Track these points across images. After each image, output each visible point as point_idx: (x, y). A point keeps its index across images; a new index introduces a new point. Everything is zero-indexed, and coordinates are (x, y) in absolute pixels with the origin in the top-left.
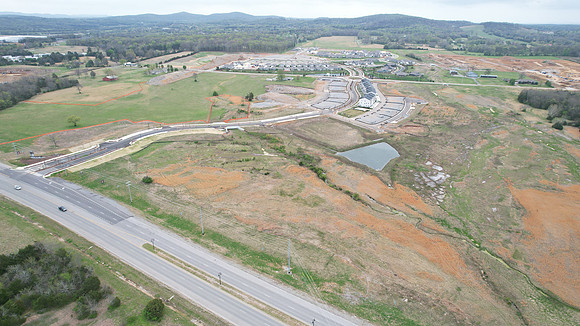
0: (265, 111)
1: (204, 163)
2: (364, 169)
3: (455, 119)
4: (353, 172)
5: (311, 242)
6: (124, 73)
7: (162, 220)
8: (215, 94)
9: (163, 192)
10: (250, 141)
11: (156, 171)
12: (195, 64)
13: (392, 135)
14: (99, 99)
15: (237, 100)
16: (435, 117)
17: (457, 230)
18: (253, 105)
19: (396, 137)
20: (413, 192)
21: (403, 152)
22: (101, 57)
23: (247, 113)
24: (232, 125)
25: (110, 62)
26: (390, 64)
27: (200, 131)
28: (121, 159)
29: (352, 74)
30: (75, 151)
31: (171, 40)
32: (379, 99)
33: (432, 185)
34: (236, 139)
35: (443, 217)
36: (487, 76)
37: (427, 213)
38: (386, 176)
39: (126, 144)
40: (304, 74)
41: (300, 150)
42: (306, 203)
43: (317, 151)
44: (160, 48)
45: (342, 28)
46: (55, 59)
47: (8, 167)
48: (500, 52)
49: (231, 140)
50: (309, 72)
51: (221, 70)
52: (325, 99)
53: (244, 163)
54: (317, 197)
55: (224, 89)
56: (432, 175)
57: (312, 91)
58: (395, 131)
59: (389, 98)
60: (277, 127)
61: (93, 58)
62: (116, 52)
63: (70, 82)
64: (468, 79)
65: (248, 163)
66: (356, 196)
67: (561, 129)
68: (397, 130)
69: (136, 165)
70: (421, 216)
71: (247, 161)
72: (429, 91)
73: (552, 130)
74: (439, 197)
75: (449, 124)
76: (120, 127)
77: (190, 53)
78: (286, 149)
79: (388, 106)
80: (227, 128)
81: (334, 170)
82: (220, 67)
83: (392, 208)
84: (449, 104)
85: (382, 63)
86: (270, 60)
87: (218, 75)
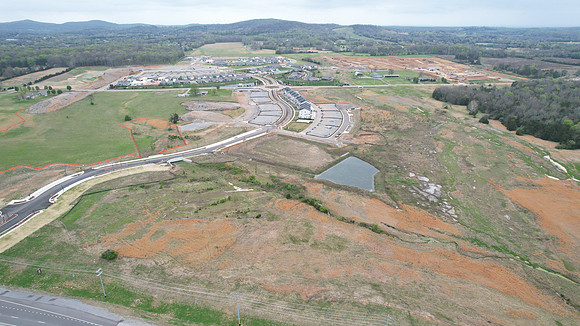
0: (201, 134)
2: (358, 192)
3: (397, 122)
4: (348, 197)
7: (168, 316)
8: (128, 119)
9: (141, 268)
11: (112, 237)
12: (82, 82)
13: (355, 147)
16: (378, 123)
17: (496, 248)
19: (360, 149)
20: (423, 211)
21: (378, 166)
23: (181, 139)
24: (174, 157)
26: (295, 69)
29: (266, 83)
33: (434, 200)
34: (190, 175)
35: (473, 235)
36: (391, 75)
37: (455, 234)
38: (386, 197)
39: (44, 203)
40: (217, 87)
41: (274, 179)
42: (329, 248)
43: (293, 177)
50: (219, 84)
51: (116, 87)
52: (257, 113)
55: (134, 111)
57: (238, 105)
59: (320, 106)
66: (375, 227)
67: (487, 123)
68: (355, 141)
69: (78, 234)
70: (453, 239)
71: (223, 202)
72: (351, 95)
73: (481, 124)
74: (450, 212)
75: (396, 128)
76: (17, 177)
77: (64, 69)
78: (257, 179)
79: (326, 114)
80: (169, 161)
81: (328, 198)
82: (114, 84)
83: (419, 235)
84: (380, 108)
85: (285, 69)
86: (166, 73)
87: (115, 94)
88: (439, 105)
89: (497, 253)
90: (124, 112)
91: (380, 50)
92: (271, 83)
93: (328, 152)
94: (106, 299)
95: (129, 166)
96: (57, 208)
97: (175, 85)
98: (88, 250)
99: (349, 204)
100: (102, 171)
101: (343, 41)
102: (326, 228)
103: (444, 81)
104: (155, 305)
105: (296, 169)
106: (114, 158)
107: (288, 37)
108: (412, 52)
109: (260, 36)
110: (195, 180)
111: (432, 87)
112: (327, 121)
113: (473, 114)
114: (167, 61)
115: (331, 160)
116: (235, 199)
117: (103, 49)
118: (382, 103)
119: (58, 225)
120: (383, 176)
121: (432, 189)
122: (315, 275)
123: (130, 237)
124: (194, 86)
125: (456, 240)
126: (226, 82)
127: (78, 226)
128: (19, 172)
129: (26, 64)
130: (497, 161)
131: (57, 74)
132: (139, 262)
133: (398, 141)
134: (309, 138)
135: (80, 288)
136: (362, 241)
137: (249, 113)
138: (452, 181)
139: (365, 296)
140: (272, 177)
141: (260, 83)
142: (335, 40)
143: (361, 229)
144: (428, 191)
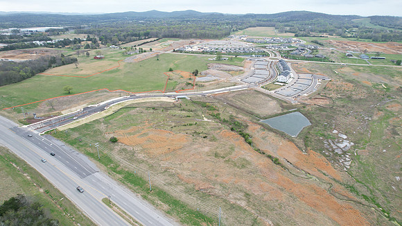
0: (206, 84)
1: (158, 126)
2: (283, 135)
3: (354, 93)
4: (273, 137)
5: (239, 202)
6: (109, 53)
7: (120, 176)
8: (171, 70)
9: (124, 150)
10: (193, 108)
11: (121, 132)
12: (158, 47)
13: (304, 105)
14: (89, 72)
15: (187, 74)
16: (337, 91)
17: (365, 197)
18: (198, 79)
19: (307, 108)
20: (324, 158)
21: (314, 121)
22: (95, 42)
23: (193, 86)
24: (182, 95)
25: (101, 45)
26: (300, 48)
27: (157, 99)
28: (97, 121)
29: (272, 56)
30: (65, 113)
31: (144, 30)
32: (292, 76)
33: (340, 152)
34: (184, 106)
35: (351, 183)
36: (377, 57)
37: (337, 178)
38: (301, 143)
39: (102, 109)
40: (236, 56)
41: (231, 117)
42: (235, 165)
43: (245, 118)
44: (136, 35)
45: (264, 21)
46: (65, 43)
47: (17, 125)
48: (385, 39)
49: (179, 107)
50: (239, 54)
51: (177, 51)
52: (252, 75)
53: (188, 127)
54: (244, 160)
55: (177, 66)
56: (338, 142)
57: (242, 68)
58: (306, 102)
59: (300, 75)
60: (215, 97)
61: (90, 42)
62: (106, 38)
63: (72, 60)
64: (361, 60)
65: (191, 127)
66: (277, 160)
68: (308, 102)
69: (107, 126)
70: (332, 182)
71: (191, 125)
72: (330, 70)
74: (345, 163)
75: (349, 98)
76: (99, 94)
77: (156, 39)
78: (221, 115)
80: (177, 97)
81: (258, 135)
82: (176, 49)
83: (306, 173)
84: (348, 81)
87: (173, 55)
93: (282, 106)
94: (99, 160)
95: (154, 96)
96: (106, 112)
98: (107, 135)
99: (270, 142)
105: (251, 114)
107: (311, 24)
110: (184, 110)
112: (296, 86)
115: (280, 112)
116: (199, 125)
118: (353, 78)
119: (102, 120)
120: (311, 129)
121: (344, 144)
122: (214, 178)
123: (129, 133)
124: (222, 54)
127: (109, 123)
128: (101, 92)
132: (126, 147)
136: (260, 167)
138: (367, 142)
139: (235, 199)
142: (347, 28)
143: (266, 159)
144: (340, 145)
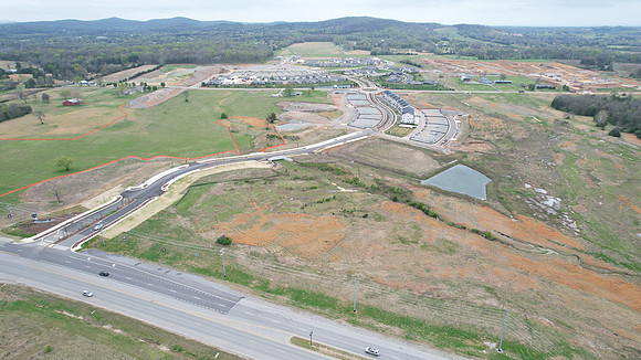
0: (299, 134)
1: (278, 209)
2: (468, 199)
3: (510, 131)
4: (458, 204)
5: (487, 302)
7: (285, 298)
8: (224, 117)
9: (255, 254)
11: (224, 225)
13: (463, 154)
16: (489, 131)
18: (280, 128)
19: (470, 157)
21: (490, 175)
23: (280, 138)
24: (274, 155)
27: (240, 166)
29: (363, 85)
34: (291, 173)
35: (598, 251)
36: (503, 81)
37: (577, 247)
38: (499, 206)
41: (379, 182)
42: (439, 251)
43: (398, 181)
47: (7, 240)
49: (287, 175)
50: (313, 85)
51: (208, 85)
52: (356, 116)
54: (446, 241)
55: (229, 110)
57: (335, 107)
60: (328, 153)
61: (29, 76)
62: (59, 68)
66: (488, 234)
67: (619, 136)
68: (463, 148)
69: (191, 220)
70: (574, 252)
71: (328, 200)
72: (457, 102)
73: (611, 138)
74: (571, 225)
75: (509, 137)
76: (130, 167)
77: (155, 66)
78: (361, 180)
79: (430, 120)
80: (271, 159)
81: (436, 203)
82: (206, 82)
83: (536, 246)
84: (490, 115)
85: (383, 71)
86: (256, 72)
87: (208, 92)
88: (559, 115)
89: (626, 270)
90: (219, 110)
91: (489, 53)
92: (368, 85)
93: (435, 158)
94: (226, 278)
95: (232, 161)
96: (170, 196)
97: (268, 85)
98: (204, 235)
99: (458, 211)
100: (207, 165)
101: (445, 43)
102: (435, 231)
103: (566, 88)
104: (272, 287)
105: (402, 174)
106: (217, 153)
107: (383, 36)
108: (526, 56)
109: (353, 35)
110: (298, 178)
111: (552, 95)
112: (432, 127)
113: (602, 126)
114: (256, 60)
115: (439, 167)
116: (340, 199)
117: (191, 47)
118: (493, 111)
119: (173, 211)
120: (496, 185)
121: (550, 201)
122: (427, 275)
123: (240, 226)
124: (287, 86)
125: (578, 254)
126: (320, 84)
127: (190, 214)
128: (129, 162)
129: (119, 61)
130: (629, 177)
131: (149, 71)
132: (253, 249)
133: (512, 151)
134: (412, 143)
135: (202, 267)
136: (474, 248)
137: (348, 115)
138: (573, 196)
139: (479, 298)
140: (376, 180)
141: (356, 85)
142: (436, 41)
143: (473, 235)
144: (546, 203)
